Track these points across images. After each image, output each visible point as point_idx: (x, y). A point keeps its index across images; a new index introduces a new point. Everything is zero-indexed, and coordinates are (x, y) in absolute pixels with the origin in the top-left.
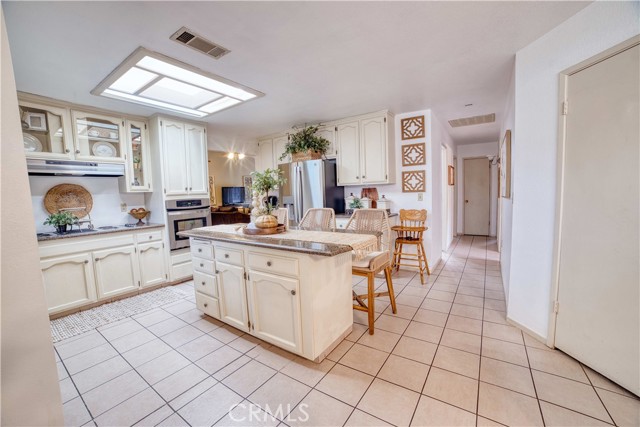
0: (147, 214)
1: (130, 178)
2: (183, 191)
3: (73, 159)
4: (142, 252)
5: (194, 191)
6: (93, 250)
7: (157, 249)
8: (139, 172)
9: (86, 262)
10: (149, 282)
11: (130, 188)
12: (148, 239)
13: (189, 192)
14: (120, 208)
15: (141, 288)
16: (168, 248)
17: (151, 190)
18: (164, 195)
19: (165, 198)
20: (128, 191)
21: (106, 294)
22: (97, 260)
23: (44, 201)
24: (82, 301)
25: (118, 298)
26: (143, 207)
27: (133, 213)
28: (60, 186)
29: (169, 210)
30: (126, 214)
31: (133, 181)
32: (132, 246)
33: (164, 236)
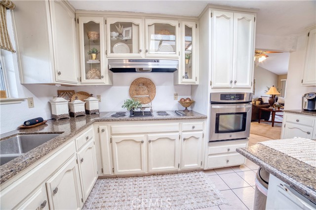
0: (192, 103)
1: (181, 72)
2: (228, 84)
3: (144, 58)
4: (184, 139)
5: (238, 84)
6: (148, 133)
7: (198, 138)
8: (189, 68)
9: (142, 142)
10: (187, 166)
11: (181, 81)
12: (191, 129)
13: (233, 85)
14: (173, 97)
15: (179, 170)
16: (207, 139)
17: (197, 83)
18: (210, 87)
19: (210, 91)
20: (180, 83)
21: (154, 169)
22: (150, 141)
23: (130, 89)
24: (137, 170)
25: (163, 174)
26: (190, 97)
27: (182, 102)
28: (138, 79)
29: (213, 103)
30: (177, 102)
31: (184, 75)
32: (177, 134)
33: (205, 127)
